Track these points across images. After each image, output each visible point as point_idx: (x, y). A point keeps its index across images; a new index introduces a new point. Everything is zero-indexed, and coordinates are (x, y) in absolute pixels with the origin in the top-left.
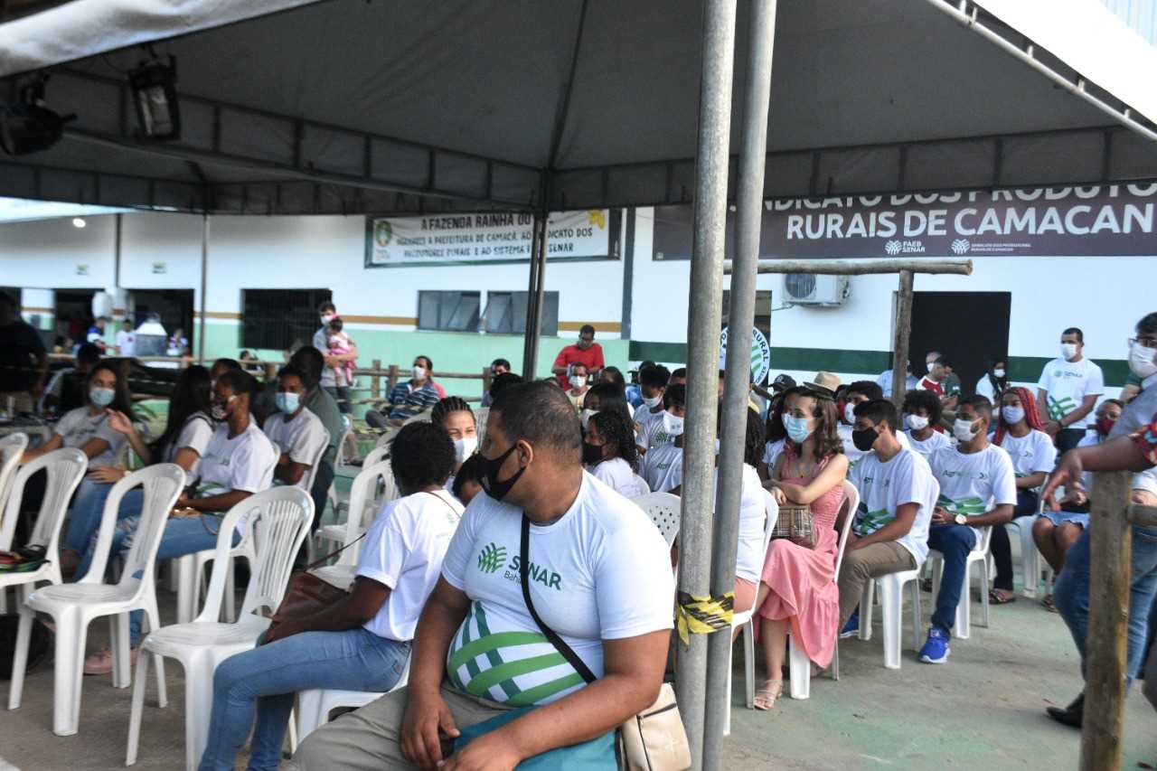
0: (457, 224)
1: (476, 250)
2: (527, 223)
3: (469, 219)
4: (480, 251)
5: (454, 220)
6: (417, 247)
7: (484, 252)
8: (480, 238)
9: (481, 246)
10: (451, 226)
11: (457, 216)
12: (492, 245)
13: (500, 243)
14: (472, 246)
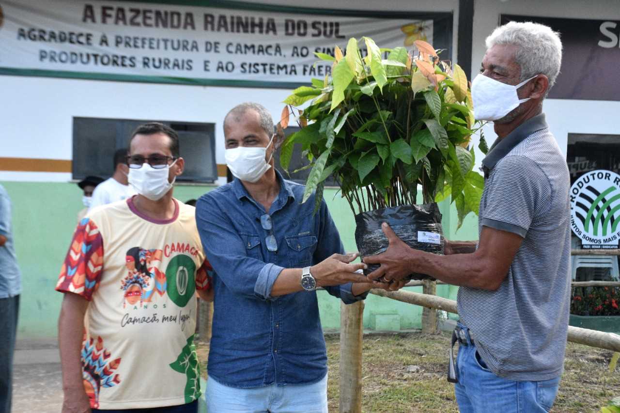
0: (162, 20)
1: (206, 63)
2: (300, 34)
3: (189, 15)
4: (213, 66)
5: (158, 14)
6: (67, 47)
7: (220, 68)
8: (211, 47)
9: (214, 59)
10: (152, 22)
11: (163, 8)
12: (238, 59)
13: (251, 58)
14: (198, 57)
